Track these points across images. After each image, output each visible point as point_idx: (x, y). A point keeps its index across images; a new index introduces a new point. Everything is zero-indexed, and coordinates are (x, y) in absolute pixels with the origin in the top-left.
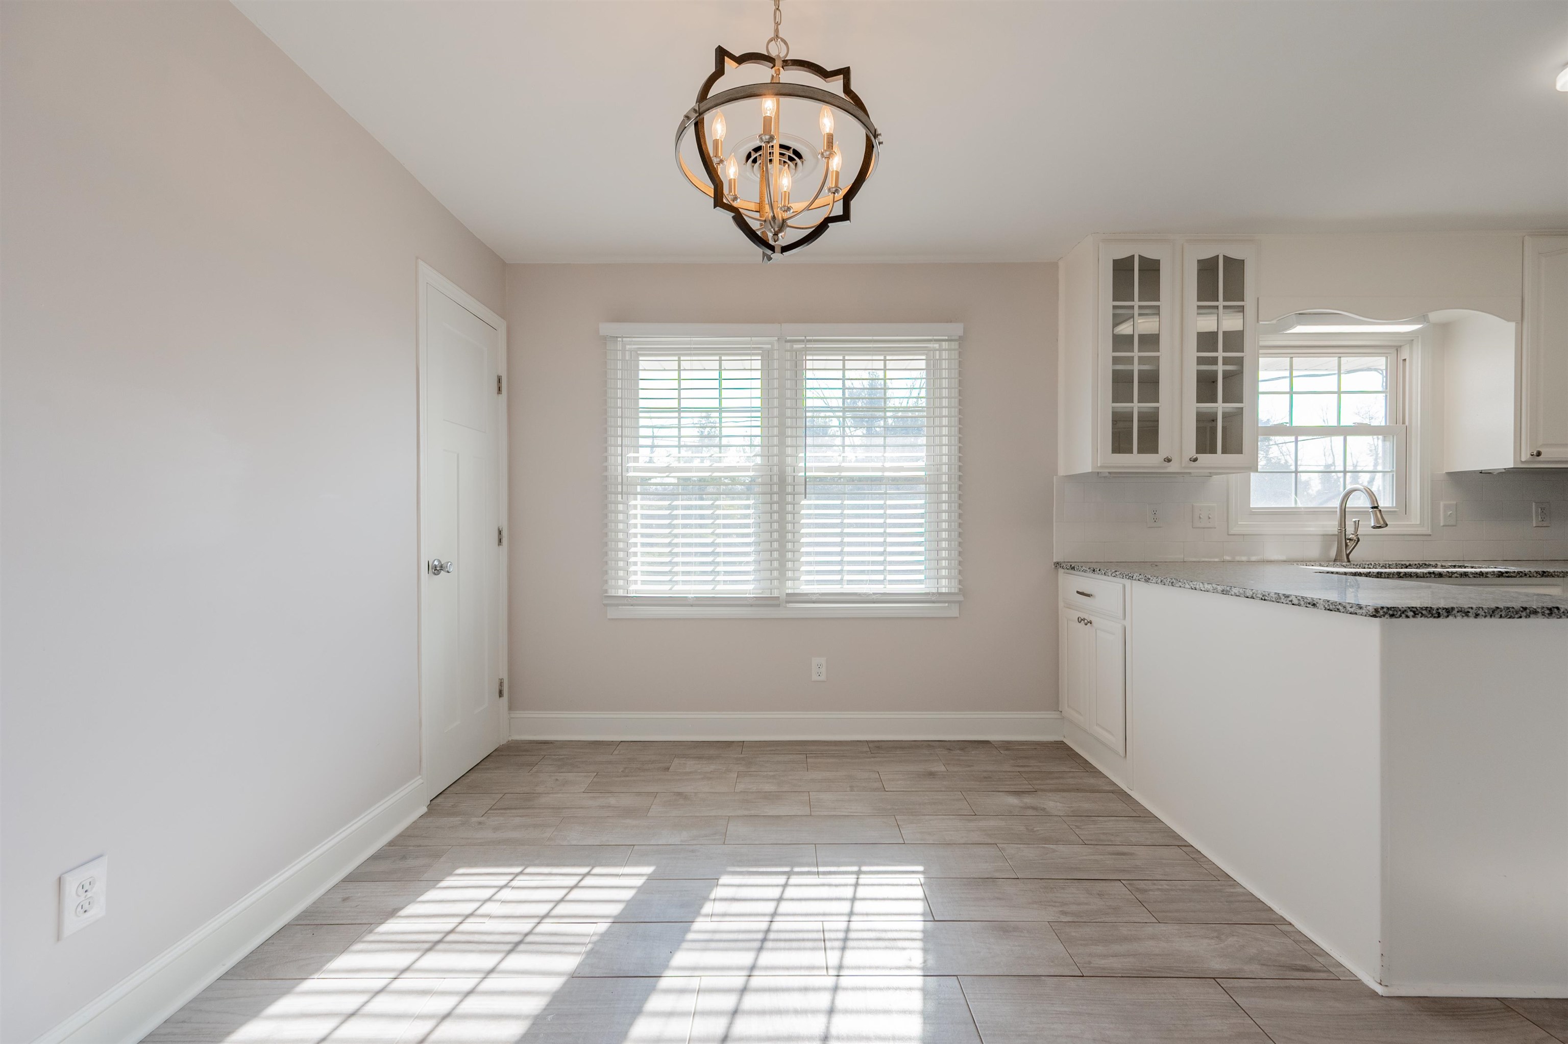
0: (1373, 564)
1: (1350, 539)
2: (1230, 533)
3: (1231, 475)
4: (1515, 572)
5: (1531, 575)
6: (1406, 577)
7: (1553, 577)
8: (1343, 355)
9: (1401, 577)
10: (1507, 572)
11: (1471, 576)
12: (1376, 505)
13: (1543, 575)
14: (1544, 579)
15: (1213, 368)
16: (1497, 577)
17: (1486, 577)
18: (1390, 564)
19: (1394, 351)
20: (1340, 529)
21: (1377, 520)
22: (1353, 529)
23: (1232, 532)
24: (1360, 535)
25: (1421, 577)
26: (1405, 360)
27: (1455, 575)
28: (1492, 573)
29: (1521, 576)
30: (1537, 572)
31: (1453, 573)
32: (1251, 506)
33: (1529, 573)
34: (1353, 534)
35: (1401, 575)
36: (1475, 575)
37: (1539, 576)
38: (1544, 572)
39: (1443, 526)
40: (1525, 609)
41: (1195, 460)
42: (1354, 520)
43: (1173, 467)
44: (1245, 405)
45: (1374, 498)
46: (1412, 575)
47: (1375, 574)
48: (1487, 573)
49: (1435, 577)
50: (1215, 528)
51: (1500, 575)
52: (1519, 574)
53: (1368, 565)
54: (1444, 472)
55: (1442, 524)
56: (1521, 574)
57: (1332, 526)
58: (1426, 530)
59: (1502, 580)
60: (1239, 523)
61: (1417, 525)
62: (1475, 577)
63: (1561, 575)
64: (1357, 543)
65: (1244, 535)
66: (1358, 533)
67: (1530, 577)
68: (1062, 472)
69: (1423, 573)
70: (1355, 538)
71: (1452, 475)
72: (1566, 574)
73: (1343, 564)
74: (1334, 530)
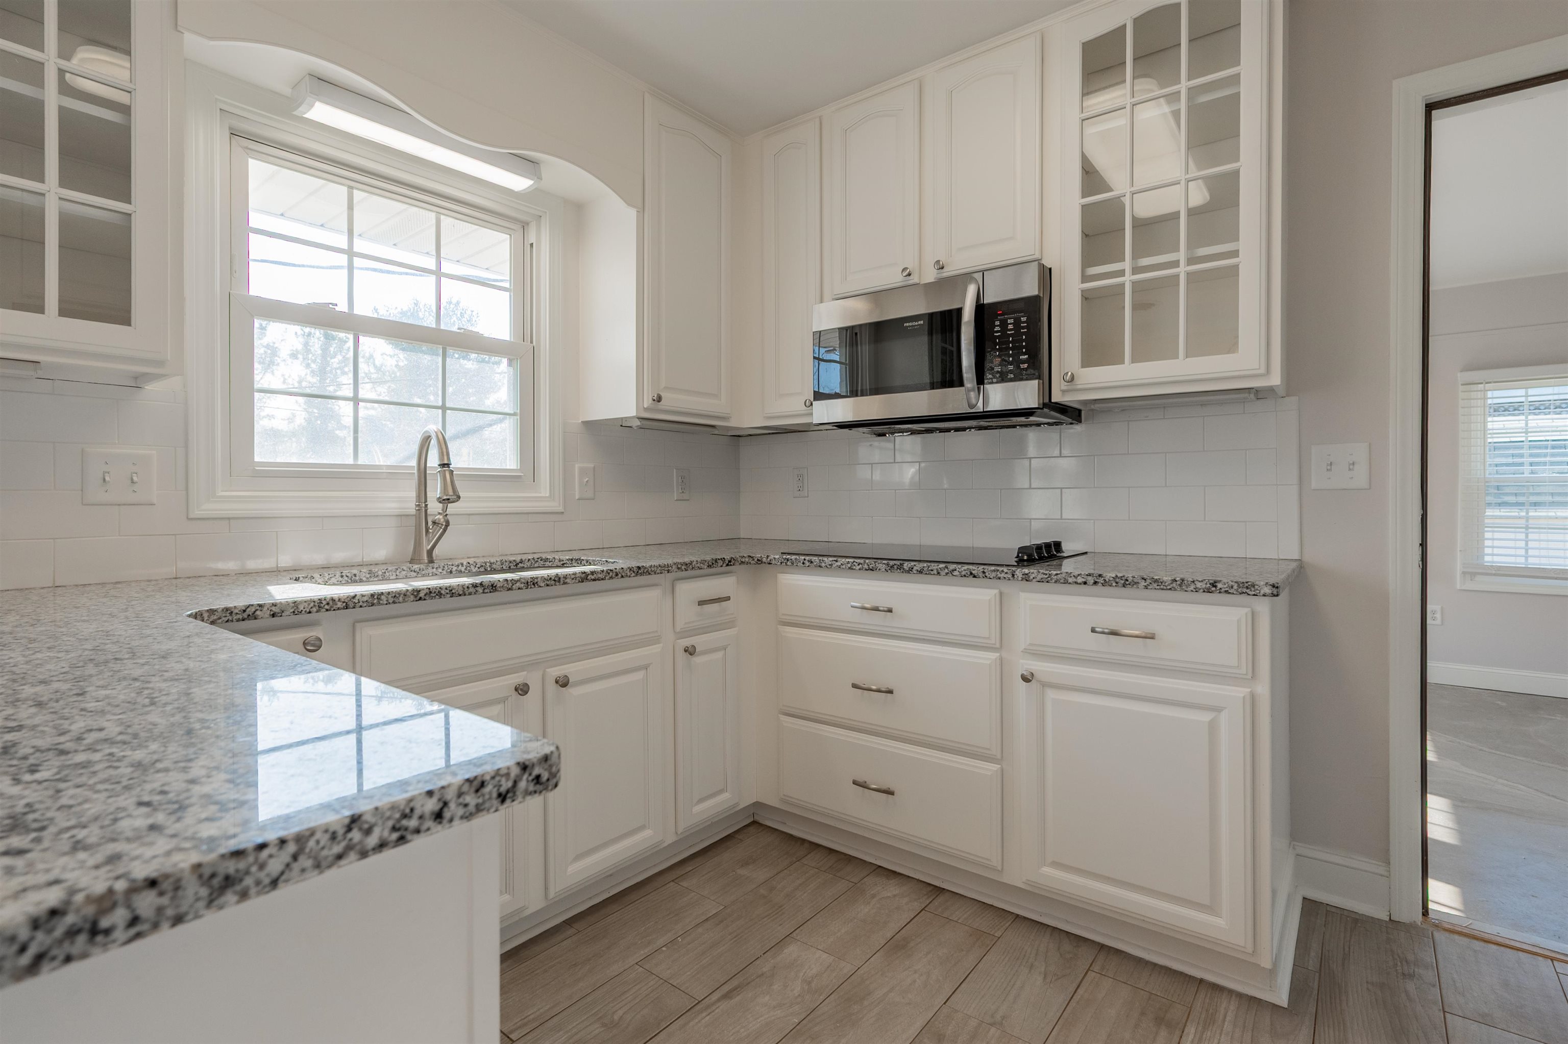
0: (465, 564)
1: (434, 523)
2: (191, 516)
4: (603, 571)
5: (623, 574)
6: (432, 598)
7: (649, 574)
8: (445, 212)
10: (592, 573)
11: (542, 584)
12: (446, 462)
13: (638, 572)
14: (639, 578)
16: (579, 582)
17: (565, 583)
19: (517, 227)
20: (419, 505)
21: (444, 489)
22: (439, 506)
23: (196, 513)
24: (451, 515)
25: (460, 595)
26: (532, 245)
27: (518, 584)
28: (573, 576)
29: (611, 578)
30: (631, 569)
31: (514, 582)
33: (621, 571)
34: (439, 514)
35: (422, 595)
36: (548, 583)
37: (633, 574)
38: (639, 568)
39: (579, 499)
44: (139, 208)
45: (444, 450)
48: (565, 577)
49: (483, 593)
50: (154, 505)
52: (609, 573)
54: (579, 422)
56: (611, 574)
58: (555, 505)
60: (219, 493)
61: (546, 497)
62: (548, 585)
63: (658, 571)
64: (445, 530)
65: (229, 519)
66: (447, 512)
67: (622, 577)
69: (463, 586)
70: (442, 520)
71: (589, 425)
72: (666, 569)
73: (413, 569)
74: (411, 507)
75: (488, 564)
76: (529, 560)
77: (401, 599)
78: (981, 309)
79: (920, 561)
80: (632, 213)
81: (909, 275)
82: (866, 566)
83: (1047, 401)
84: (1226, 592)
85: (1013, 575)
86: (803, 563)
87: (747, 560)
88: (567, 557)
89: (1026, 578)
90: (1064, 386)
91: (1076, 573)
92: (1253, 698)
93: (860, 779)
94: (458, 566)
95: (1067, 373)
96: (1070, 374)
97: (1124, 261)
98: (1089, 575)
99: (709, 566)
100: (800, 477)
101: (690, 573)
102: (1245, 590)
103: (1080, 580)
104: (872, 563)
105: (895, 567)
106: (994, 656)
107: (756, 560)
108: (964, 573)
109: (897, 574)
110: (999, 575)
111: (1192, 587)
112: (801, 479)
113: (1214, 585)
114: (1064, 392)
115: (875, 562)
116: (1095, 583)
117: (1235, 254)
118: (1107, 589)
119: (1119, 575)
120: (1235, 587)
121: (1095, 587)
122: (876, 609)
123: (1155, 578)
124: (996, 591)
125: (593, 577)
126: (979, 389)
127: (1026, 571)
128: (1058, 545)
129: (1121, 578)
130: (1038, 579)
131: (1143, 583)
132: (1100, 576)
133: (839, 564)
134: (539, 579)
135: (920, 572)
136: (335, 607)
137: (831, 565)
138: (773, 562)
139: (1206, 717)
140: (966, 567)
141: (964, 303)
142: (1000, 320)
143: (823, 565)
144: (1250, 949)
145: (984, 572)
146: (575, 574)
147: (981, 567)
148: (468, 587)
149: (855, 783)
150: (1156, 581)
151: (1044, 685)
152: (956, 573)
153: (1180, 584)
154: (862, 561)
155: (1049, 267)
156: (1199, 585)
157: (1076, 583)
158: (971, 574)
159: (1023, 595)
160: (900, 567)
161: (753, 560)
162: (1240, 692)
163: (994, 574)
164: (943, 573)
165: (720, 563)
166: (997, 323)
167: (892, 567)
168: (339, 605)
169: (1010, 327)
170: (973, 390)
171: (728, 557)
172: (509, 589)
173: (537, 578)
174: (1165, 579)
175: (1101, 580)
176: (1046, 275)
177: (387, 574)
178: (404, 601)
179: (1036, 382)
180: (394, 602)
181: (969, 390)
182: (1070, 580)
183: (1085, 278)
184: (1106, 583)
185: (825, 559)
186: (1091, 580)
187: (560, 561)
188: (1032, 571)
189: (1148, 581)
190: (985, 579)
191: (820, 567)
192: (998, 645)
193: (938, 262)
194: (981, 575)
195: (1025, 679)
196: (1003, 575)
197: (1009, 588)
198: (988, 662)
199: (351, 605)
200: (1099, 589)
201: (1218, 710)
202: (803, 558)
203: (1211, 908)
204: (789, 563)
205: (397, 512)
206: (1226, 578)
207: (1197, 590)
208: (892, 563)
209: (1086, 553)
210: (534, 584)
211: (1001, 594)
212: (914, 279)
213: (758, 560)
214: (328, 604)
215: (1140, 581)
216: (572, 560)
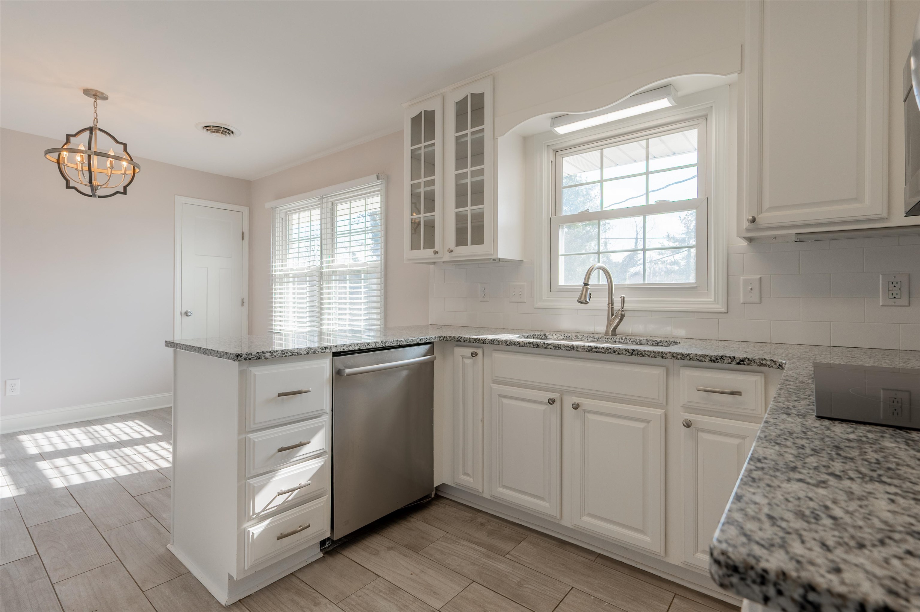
5: (619, 352)
6: (512, 345)
7: (643, 356)
9: (507, 345)
10: (596, 348)
11: (563, 349)
13: (632, 353)
14: (633, 357)
16: (586, 351)
17: (577, 351)
18: (641, 339)
20: (609, 305)
25: (523, 346)
27: (550, 346)
28: (582, 348)
29: (610, 353)
33: (618, 350)
35: (508, 343)
36: (567, 348)
37: (628, 354)
44: (487, 207)
46: (516, 343)
47: (489, 341)
48: (577, 347)
51: (590, 350)
52: (608, 350)
53: (619, 339)
56: (610, 350)
62: (566, 350)
67: (619, 354)
87: (769, 363)
99: (712, 361)
107: (778, 364)
125: (596, 350)
134: (561, 346)
146: (584, 346)
148: (526, 343)
161: (775, 364)
165: (728, 360)
168: (481, 341)
172: (546, 348)
173: (560, 345)
178: (502, 345)
180: (498, 344)
199: (485, 343)
210: (558, 348)
213: (779, 365)
214: (478, 340)
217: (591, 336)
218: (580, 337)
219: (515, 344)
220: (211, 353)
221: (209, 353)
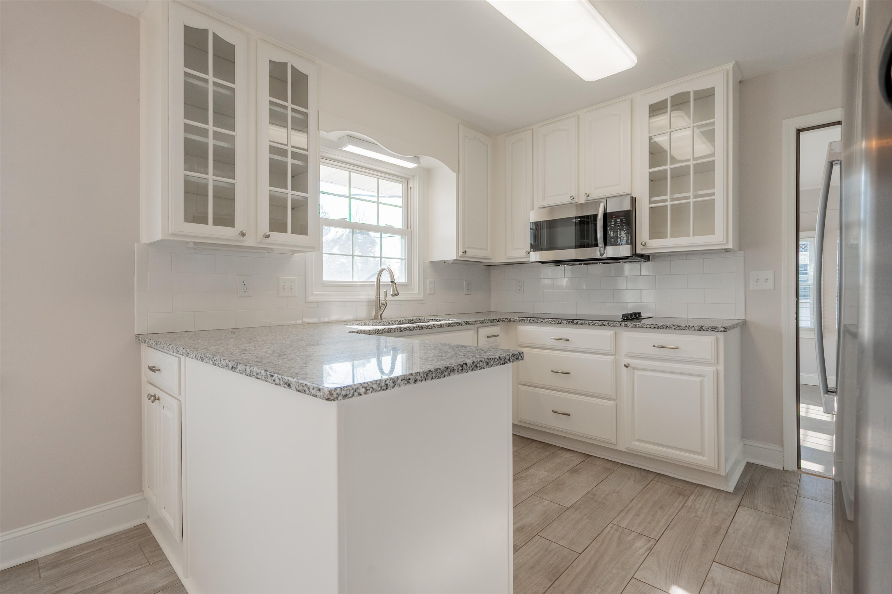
0: (394, 320)
1: (382, 304)
3: (307, 253)
4: (455, 323)
6: (405, 331)
7: (471, 324)
8: (380, 177)
9: (402, 331)
11: (437, 327)
12: (393, 280)
15: (284, 159)
16: (448, 327)
19: (405, 181)
20: (377, 297)
21: (394, 291)
22: (384, 297)
23: (308, 300)
24: (388, 301)
25: (412, 330)
26: (411, 188)
27: (429, 327)
29: (458, 325)
30: (464, 322)
31: (428, 326)
32: (323, 280)
33: (461, 323)
34: (384, 300)
35: (402, 329)
36: (438, 326)
37: (465, 324)
38: (467, 322)
39: (429, 294)
40: (447, 368)
41: (267, 237)
42: (384, 290)
43: (249, 241)
44: (309, 195)
45: (392, 276)
47: (387, 330)
49: (419, 329)
50: (296, 297)
51: (449, 325)
54: (429, 261)
55: (428, 294)
57: (372, 294)
58: (421, 297)
59: (451, 328)
60: (314, 293)
61: (417, 293)
62: (438, 328)
63: (473, 323)
64: (386, 307)
65: (317, 302)
66: (386, 300)
67: (461, 325)
68: (144, 239)
69: (413, 327)
70: (385, 303)
71: (432, 263)
72: (476, 322)
73: (377, 322)
74: (373, 297)
75: (401, 321)
76: (415, 319)
77: (396, 331)
78: (605, 215)
79: (580, 320)
80: (454, 175)
81: (574, 198)
82: (558, 322)
83: (634, 253)
84: (706, 330)
85: (621, 325)
86: (530, 321)
87: (505, 320)
88: (430, 318)
89: (626, 326)
90: (642, 247)
91: (647, 324)
92: (717, 371)
93: (554, 410)
94: (392, 321)
95: (643, 242)
96: (644, 242)
97: (667, 195)
98: (652, 324)
99: (491, 322)
100: (520, 284)
101: (484, 324)
102: (713, 329)
103: (648, 326)
104: (560, 321)
105: (570, 322)
106: (613, 357)
107: (508, 320)
108: (600, 324)
109: (571, 325)
110: (615, 325)
111: (693, 329)
112: (520, 285)
113: (701, 327)
114: (642, 249)
115: (562, 320)
116: (654, 327)
117: (713, 194)
118: (659, 330)
119: (664, 324)
120: (710, 328)
121: (654, 329)
122: (561, 339)
123: (679, 325)
124: (614, 331)
125: (452, 325)
126: (605, 248)
127: (626, 323)
128: (639, 314)
129: (665, 325)
130: (631, 326)
131: (674, 327)
132: (656, 325)
133: (545, 321)
135: (581, 324)
136: (379, 333)
137: (542, 322)
138: (516, 321)
139: (699, 379)
140: (601, 322)
141: (598, 212)
142: (614, 220)
143: (538, 321)
144: (716, 468)
145: (608, 324)
146: (446, 324)
147: (607, 322)
148: (415, 327)
149: (553, 411)
150: (679, 326)
151: (634, 369)
152: (596, 324)
153: (688, 328)
154: (556, 320)
155: (635, 197)
156: (696, 328)
157: (647, 328)
158: (603, 324)
159: (625, 333)
160: (572, 322)
161: (507, 320)
162: (712, 369)
163: (612, 325)
164: (591, 324)
165: (495, 321)
166: (613, 221)
167: (569, 322)
168: (381, 332)
169: (618, 222)
170: (602, 247)
171: (498, 318)
172: (427, 328)
173: (435, 325)
174: (682, 325)
175: (657, 326)
176: (634, 201)
177: (370, 324)
178: (397, 331)
179: (630, 245)
180: (395, 332)
181: (600, 248)
182: (644, 326)
183: (651, 202)
184: (658, 328)
185: (540, 319)
186: (653, 326)
187: (427, 320)
188: (629, 323)
189: (676, 327)
190: (609, 327)
191: (537, 322)
192: (614, 353)
193: (586, 194)
194: (607, 325)
195: (626, 366)
196: (616, 325)
197: (619, 330)
198: (610, 360)
199: (383, 332)
200: (656, 329)
201: (704, 376)
202: (529, 319)
203: (700, 454)
204: (523, 321)
205: (367, 300)
206: (706, 325)
207: (695, 330)
208: (569, 321)
209: (652, 317)
210: (434, 327)
211: (616, 332)
212: (575, 200)
213: (509, 320)
214: (377, 331)
215: (672, 326)
216: (432, 319)
217: (375, 322)
218: (367, 323)
219: (407, 330)
220: (488, 364)
221: (485, 364)
